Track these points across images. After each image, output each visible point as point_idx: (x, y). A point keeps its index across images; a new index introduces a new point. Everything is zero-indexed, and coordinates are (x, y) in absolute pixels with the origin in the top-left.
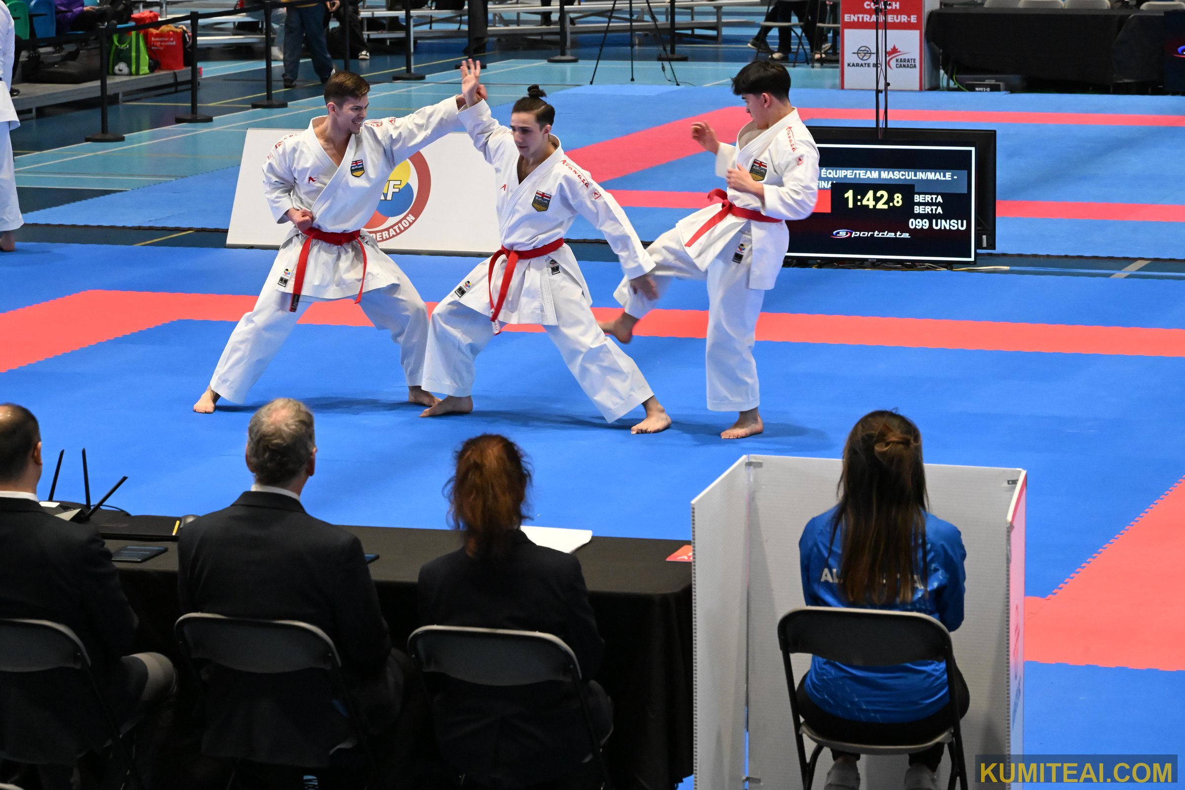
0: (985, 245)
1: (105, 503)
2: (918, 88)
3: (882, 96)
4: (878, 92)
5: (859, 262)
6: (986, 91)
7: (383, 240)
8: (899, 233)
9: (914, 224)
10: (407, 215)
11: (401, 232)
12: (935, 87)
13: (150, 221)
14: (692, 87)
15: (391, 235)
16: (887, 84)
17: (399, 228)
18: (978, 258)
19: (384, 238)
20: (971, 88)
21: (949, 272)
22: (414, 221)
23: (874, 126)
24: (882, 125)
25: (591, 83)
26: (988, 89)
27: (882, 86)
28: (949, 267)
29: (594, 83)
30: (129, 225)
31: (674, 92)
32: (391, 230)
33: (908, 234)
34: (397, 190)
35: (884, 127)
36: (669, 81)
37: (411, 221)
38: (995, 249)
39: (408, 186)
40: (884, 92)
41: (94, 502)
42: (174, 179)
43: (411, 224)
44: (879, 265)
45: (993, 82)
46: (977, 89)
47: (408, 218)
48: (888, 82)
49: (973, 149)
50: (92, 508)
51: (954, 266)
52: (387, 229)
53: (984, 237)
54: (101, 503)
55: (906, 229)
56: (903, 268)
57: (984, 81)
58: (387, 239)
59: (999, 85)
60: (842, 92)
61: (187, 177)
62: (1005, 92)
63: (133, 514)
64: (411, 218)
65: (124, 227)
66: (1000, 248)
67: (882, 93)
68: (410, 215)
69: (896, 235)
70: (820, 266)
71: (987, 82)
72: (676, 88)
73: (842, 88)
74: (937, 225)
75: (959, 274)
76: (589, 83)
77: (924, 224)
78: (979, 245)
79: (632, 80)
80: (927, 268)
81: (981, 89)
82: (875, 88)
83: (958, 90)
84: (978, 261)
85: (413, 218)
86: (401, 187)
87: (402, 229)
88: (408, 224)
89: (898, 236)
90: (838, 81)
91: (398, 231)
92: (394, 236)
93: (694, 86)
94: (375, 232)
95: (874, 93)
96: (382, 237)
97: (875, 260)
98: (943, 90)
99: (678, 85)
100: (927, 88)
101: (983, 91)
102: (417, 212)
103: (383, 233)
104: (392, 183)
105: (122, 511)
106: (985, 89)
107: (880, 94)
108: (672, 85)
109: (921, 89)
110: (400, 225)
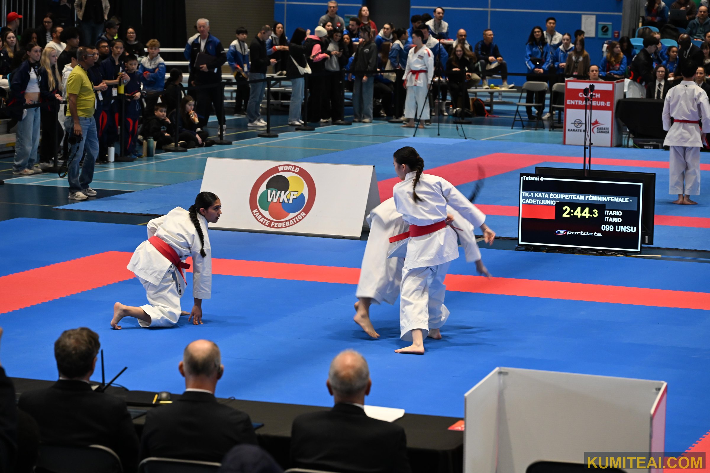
0: (647, 242)
1: (114, 382)
2: (609, 145)
3: (587, 151)
4: (585, 148)
5: (571, 250)
6: (650, 148)
7: (286, 227)
8: (595, 233)
9: (604, 228)
10: (301, 212)
11: (297, 222)
12: (619, 145)
13: (148, 210)
14: (474, 141)
15: (291, 224)
16: (591, 144)
17: (296, 220)
18: (642, 249)
19: (287, 226)
20: (642, 147)
21: (625, 257)
22: (305, 216)
23: (583, 168)
24: (587, 168)
25: (414, 136)
26: (652, 147)
27: (588, 143)
28: (625, 255)
29: (415, 136)
30: (135, 212)
31: (463, 143)
32: (291, 221)
33: (601, 234)
34: (295, 197)
35: (588, 169)
36: (461, 136)
37: (303, 216)
38: (652, 244)
39: (302, 195)
40: (589, 148)
41: (107, 381)
42: (163, 186)
43: (303, 218)
44: (582, 252)
45: (655, 143)
46: (645, 147)
47: (301, 214)
48: (591, 142)
49: (641, 184)
50: (106, 385)
51: (628, 254)
52: (289, 220)
53: (647, 237)
54: (111, 382)
55: (600, 231)
56: (597, 254)
57: (649, 142)
58: (288, 226)
59: (658, 145)
60: (564, 146)
61: (170, 184)
62: (662, 150)
63: (130, 388)
64: (303, 214)
65: (132, 214)
66: (656, 244)
67: (587, 148)
68: (303, 212)
69: (593, 234)
70: (547, 251)
71: (651, 143)
72: (464, 140)
73: (564, 143)
74: (618, 229)
75: (631, 259)
76: (413, 136)
77: (611, 228)
78: (643, 242)
79: (439, 135)
80: (612, 255)
81: (647, 147)
82: (584, 144)
83: (634, 147)
84: (642, 251)
85: (305, 214)
86: (298, 195)
87: (298, 220)
88: (301, 218)
89: (594, 235)
90: (561, 140)
91: (295, 222)
92: (293, 225)
93: (475, 139)
94: (282, 222)
95: (583, 148)
96: (286, 225)
97: (580, 249)
98: (624, 147)
99: (466, 139)
100: (615, 145)
101: (649, 148)
102: (307, 211)
103: (286, 222)
104: (293, 193)
105: (123, 388)
106: (650, 147)
107: (586, 150)
108: (463, 138)
109: (611, 146)
110: (296, 218)
